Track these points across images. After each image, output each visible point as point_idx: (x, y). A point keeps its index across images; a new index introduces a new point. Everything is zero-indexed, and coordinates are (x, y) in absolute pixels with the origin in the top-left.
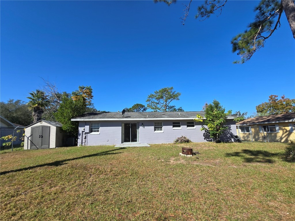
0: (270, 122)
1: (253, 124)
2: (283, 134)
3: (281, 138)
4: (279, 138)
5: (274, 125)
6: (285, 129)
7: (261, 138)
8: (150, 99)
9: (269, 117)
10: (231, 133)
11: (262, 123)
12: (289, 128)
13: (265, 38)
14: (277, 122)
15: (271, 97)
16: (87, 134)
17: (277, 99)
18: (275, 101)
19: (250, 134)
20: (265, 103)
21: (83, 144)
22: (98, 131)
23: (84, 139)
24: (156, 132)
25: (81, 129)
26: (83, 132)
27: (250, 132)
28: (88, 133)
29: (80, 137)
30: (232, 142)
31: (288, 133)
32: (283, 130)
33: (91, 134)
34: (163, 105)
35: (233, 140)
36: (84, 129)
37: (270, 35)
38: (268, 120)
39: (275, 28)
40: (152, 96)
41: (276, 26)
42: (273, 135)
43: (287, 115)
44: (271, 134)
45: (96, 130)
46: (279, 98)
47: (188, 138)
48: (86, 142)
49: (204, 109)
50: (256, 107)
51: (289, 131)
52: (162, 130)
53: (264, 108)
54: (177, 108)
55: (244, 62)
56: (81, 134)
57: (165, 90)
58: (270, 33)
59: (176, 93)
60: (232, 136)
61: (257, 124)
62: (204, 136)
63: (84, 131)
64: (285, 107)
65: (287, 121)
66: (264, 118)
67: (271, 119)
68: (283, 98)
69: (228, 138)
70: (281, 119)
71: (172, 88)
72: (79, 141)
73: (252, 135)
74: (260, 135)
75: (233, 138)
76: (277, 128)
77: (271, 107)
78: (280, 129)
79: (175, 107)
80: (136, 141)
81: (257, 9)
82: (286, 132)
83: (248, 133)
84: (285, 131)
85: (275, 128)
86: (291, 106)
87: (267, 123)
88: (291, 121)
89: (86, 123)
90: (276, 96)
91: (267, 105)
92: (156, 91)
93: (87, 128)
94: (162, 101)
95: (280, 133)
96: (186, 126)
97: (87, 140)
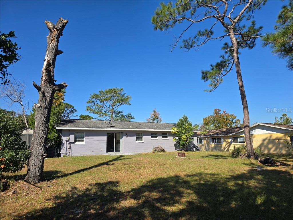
0: (218, 136)
1: (205, 136)
2: (226, 145)
3: (225, 148)
4: (223, 148)
5: (220, 138)
6: (227, 141)
7: (211, 149)
8: (93, 100)
9: (217, 131)
10: (194, 143)
11: (213, 136)
12: (230, 140)
13: (223, 75)
14: (223, 135)
15: (215, 110)
16: (71, 144)
17: (220, 113)
18: (218, 115)
19: (202, 145)
20: (211, 116)
21: (67, 155)
22: (83, 141)
23: (68, 149)
24: (137, 142)
25: (64, 139)
26: (67, 141)
27: (203, 143)
28: (73, 143)
29: (64, 147)
30: (194, 151)
31: (229, 144)
32: (226, 141)
33: (75, 143)
34: (109, 109)
35: (194, 150)
36: (69, 139)
37: (226, 74)
38: (217, 134)
39: (229, 71)
40: (95, 97)
41: (230, 70)
42: (219, 145)
43: (229, 130)
44: (218, 145)
45: (81, 139)
46: (222, 112)
47: (163, 147)
48: (71, 152)
49: (152, 116)
50: (203, 119)
51: (230, 142)
52: (142, 140)
53: (209, 121)
54: (125, 114)
55: (210, 92)
56: (65, 144)
57: (114, 92)
58: (226, 73)
59: (125, 96)
60: (194, 146)
61: (209, 136)
62: (175, 146)
63: (69, 141)
64: (225, 121)
65: (229, 135)
66: (213, 131)
67: (218, 132)
68: (224, 112)
69: (191, 148)
70: (225, 133)
71: (122, 89)
72: (63, 152)
73: (204, 146)
74: (210, 146)
75: (195, 148)
76: (222, 140)
77: (215, 120)
78: (224, 141)
79: (123, 113)
80: (119, 151)
81: (222, 57)
82: (228, 144)
83: (201, 144)
84: (227, 142)
85: (221, 140)
86: (229, 120)
87: (216, 136)
88: (231, 135)
89: (70, 132)
90: (219, 110)
91: (212, 118)
92: (101, 91)
93: (72, 137)
94: (107, 104)
95: (224, 144)
96: (162, 137)
97: (71, 150)
